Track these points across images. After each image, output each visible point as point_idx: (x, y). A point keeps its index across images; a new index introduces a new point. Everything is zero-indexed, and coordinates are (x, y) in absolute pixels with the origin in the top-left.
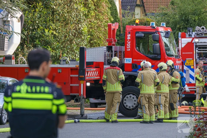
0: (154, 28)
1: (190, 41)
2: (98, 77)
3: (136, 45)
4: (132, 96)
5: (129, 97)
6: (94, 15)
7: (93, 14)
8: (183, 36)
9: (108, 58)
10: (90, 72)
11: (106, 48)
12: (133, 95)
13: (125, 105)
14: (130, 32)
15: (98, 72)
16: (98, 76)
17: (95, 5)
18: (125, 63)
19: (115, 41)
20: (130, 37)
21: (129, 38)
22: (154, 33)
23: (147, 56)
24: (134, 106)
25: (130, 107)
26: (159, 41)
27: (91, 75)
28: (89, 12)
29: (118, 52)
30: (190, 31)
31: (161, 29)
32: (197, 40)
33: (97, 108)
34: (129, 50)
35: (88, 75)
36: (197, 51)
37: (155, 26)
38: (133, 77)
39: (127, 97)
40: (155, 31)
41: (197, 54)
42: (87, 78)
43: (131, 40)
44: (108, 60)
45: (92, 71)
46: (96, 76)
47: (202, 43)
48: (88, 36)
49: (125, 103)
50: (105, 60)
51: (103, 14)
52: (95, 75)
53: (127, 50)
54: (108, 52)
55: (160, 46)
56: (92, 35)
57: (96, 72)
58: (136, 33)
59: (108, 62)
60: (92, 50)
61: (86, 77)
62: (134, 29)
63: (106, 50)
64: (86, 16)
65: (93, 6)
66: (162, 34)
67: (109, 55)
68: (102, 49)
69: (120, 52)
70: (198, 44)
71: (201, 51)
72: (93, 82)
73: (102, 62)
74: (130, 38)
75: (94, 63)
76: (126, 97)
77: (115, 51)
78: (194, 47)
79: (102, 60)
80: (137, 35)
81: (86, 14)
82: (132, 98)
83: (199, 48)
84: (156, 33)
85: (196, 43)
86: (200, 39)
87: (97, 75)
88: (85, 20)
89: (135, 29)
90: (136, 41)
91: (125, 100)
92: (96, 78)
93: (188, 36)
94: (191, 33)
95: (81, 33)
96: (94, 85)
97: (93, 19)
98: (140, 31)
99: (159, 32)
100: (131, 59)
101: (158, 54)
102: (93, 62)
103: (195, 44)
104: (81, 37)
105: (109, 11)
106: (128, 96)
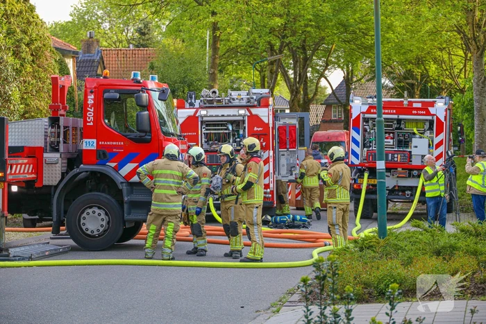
0: (139, 82)
1: (192, 114)
2: (33, 176)
3: (103, 116)
4: (98, 211)
5: (91, 213)
6: (31, 70)
7: (29, 69)
8: (181, 106)
9: (52, 139)
10: (17, 165)
11: (47, 120)
12: (99, 208)
13: (84, 228)
14: (93, 90)
15: (31, 166)
16: (32, 173)
17: (32, 55)
18: (84, 148)
19: (64, 108)
20: (94, 100)
21: (90, 102)
22: (139, 91)
23: (126, 136)
24: (101, 229)
25: (92, 232)
26: (149, 107)
27: (17, 172)
28: (23, 66)
29: (71, 129)
30: (191, 98)
31: (151, 85)
32: (203, 112)
33: (35, 227)
34: (92, 124)
35: (13, 172)
36: (203, 130)
37: (139, 78)
38: (99, 175)
39: (88, 214)
40: (140, 88)
41: (203, 135)
42: (10, 177)
43: (96, 105)
44: (52, 143)
45: (21, 164)
46: (28, 173)
47: (212, 116)
48: (22, 106)
49: (84, 224)
50: (46, 143)
51: (45, 70)
52: (26, 172)
53: (88, 124)
54: (52, 128)
55: (150, 118)
56: (27, 105)
57: (28, 166)
58: (105, 92)
59: (51, 147)
60: (22, 125)
61: (9, 174)
62: (100, 85)
63: (47, 124)
64: (18, 72)
65: (29, 56)
66: (152, 93)
67: (53, 134)
68: (40, 123)
69: (75, 129)
70: (205, 119)
71: (210, 130)
72: (24, 185)
73: (41, 147)
74: (93, 102)
75: (25, 150)
76: (85, 213)
77: (65, 127)
78: (200, 123)
79: (40, 143)
80: (106, 95)
81: (17, 69)
82: (96, 214)
83: (207, 125)
84: (142, 91)
85: (202, 117)
86: (209, 110)
87: (30, 171)
88: (16, 79)
89: (103, 85)
90: (104, 106)
91: (84, 218)
92: (28, 176)
93: (187, 106)
94: (193, 101)
95: (8, 100)
96: (25, 191)
97: (30, 78)
98: (112, 89)
99: (148, 90)
100: (95, 141)
101: (146, 132)
102: (23, 147)
103: (200, 119)
104: (9, 108)
105: (57, 66)
106: (90, 211)
